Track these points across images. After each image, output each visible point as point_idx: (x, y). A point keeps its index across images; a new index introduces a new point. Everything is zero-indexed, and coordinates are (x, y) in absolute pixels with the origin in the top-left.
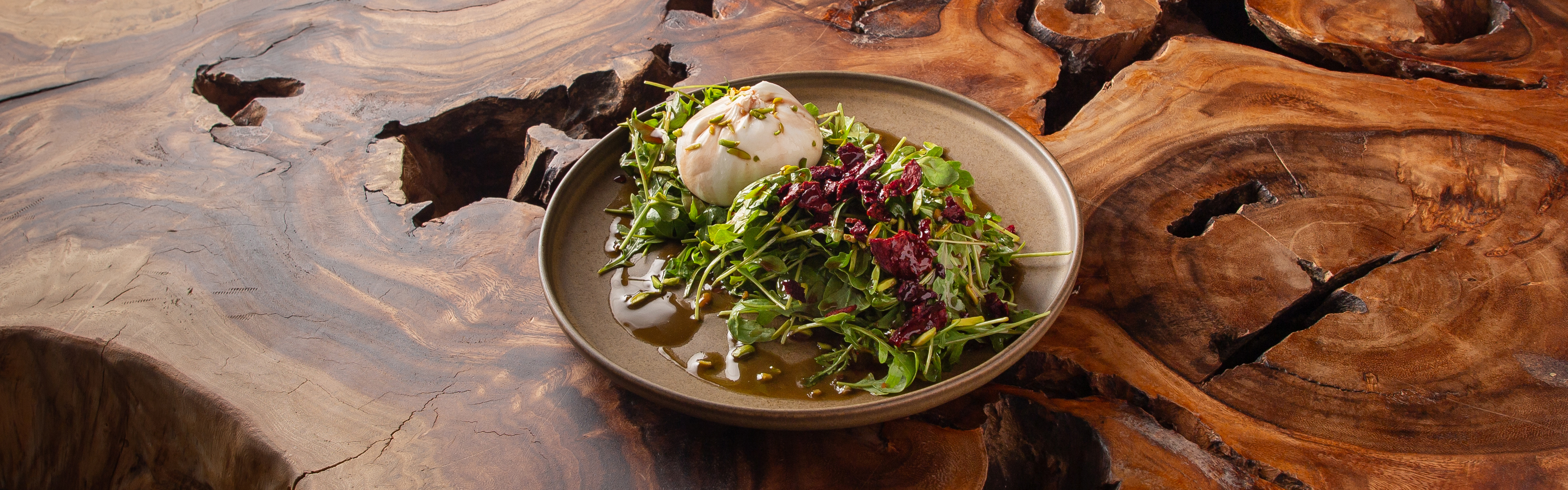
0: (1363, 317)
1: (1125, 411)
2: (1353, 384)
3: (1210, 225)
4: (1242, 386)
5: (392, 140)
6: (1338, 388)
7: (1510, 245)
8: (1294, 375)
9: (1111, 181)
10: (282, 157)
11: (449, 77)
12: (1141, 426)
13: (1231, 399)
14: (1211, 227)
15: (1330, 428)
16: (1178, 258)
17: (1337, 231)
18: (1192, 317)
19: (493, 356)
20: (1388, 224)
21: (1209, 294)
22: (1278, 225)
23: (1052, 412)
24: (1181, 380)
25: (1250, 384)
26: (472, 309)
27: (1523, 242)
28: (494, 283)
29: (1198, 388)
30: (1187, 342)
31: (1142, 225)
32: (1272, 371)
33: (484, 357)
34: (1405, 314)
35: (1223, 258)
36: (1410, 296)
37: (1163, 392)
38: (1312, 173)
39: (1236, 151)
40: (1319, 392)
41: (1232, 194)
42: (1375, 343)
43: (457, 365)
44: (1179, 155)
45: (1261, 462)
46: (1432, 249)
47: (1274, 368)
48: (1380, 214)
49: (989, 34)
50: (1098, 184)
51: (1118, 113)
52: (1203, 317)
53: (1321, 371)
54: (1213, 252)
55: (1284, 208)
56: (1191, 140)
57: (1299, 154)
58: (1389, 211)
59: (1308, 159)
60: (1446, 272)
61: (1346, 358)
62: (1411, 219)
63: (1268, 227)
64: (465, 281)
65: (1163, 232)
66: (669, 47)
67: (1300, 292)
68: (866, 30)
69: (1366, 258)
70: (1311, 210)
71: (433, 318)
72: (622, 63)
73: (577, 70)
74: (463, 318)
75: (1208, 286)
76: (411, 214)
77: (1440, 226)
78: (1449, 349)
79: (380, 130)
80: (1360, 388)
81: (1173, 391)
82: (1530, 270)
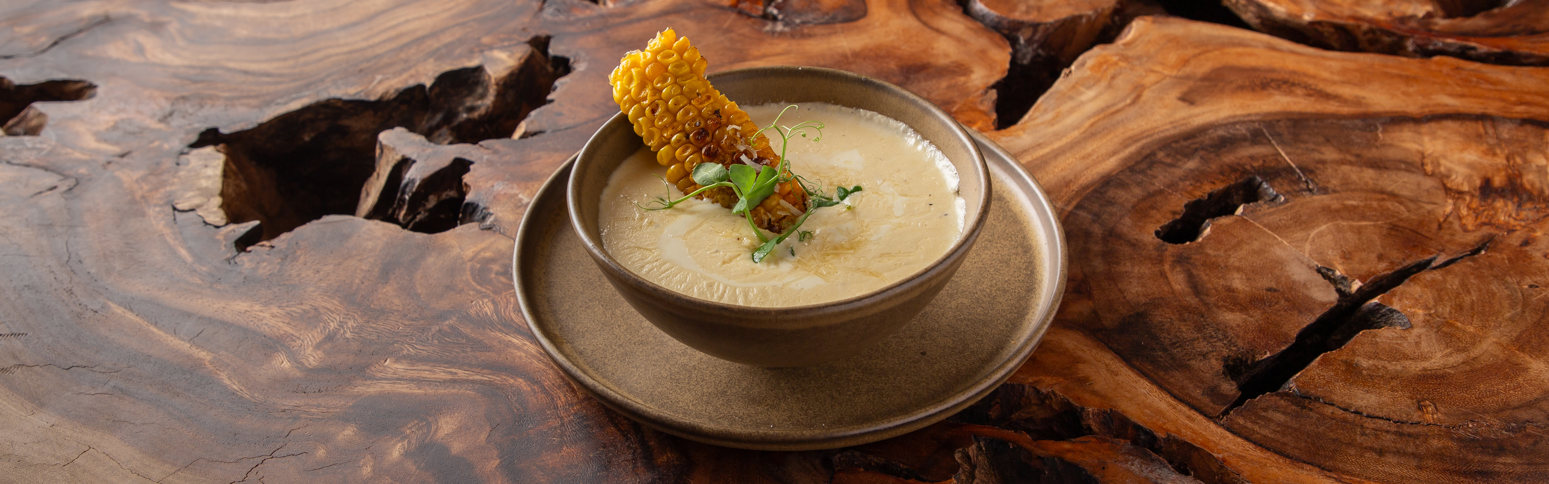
0: (1406, 334)
1: (1129, 454)
2: (1407, 415)
3: (1205, 228)
4: (1270, 420)
5: (209, 150)
6: (1389, 420)
8: (1333, 405)
9: (1084, 180)
10: (66, 173)
11: (281, 75)
12: (1151, 471)
13: (1259, 436)
14: (1207, 231)
15: (1387, 470)
16: (1173, 268)
17: (1360, 233)
18: (1198, 338)
19: (336, 408)
20: (1421, 223)
21: (1215, 309)
22: (1287, 227)
23: (1039, 457)
24: (1194, 415)
25: (1279, 417)
26: (309, 350)
28: (338, 318)
29: (1215, 423)
30: (1195, 368)
31: (1125, 230)
32: (1304, 400)
33: (325, 410)
34: (1457, 328)
35: (1226, 266)
36: (1460, 308)
37: (1173, 429)
38: (1320, 166)
39: (1226, 143)
40: (1366, 425)
41: (1226, 194)
42: (1426, 364)
43: (290, 420)
44: (1160, 149)
46: (1477, 251)
47: (1306, 397)
48: (1409, 211)
49: (924, 18)
50: (1067, 184)
51: (1082, 103)
52: (1212, 337)
53: (1366, 399)
54: (1213, 259)
55: (1292, 207)
56: (1172, 132)
57: (1302, 146)
58: (1420, 208)
59: (1314, 150)
60: (1500, 278)
61: (1394, 383)
62: (1447, 217)
63: (1276, 229)
64: (301, 317)
65: (1150, 238)
66: (548, 39)
67: (1324, 304)
68: (780, 17)
69: (1400, 264)
70: (1325, 209)
71: (260, 363)
72: (492, 57)
73: (439, 65)
74: (298, 362)
75: (1213, 300)
76: (233, 236)
77: (1484, 224)
78: (1519, 370)
79: (194, 139)
80: (1416, 419)
81: (1186, 428)
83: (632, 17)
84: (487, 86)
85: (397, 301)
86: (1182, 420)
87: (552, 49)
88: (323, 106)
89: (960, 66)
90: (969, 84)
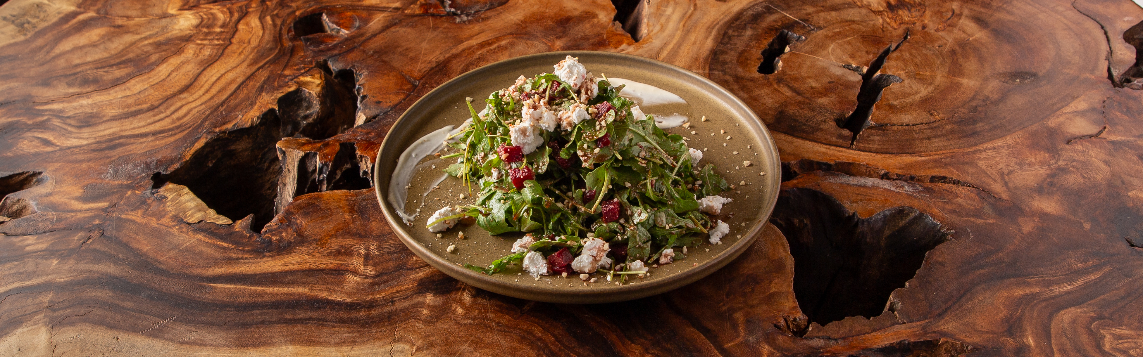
0: (903, 84)
1: (825, 175)
2: (928, 119)
3: (778, 62)
4: (874, 141)
5: (169, 186)
6: (922, 124)
7: (945, 22)
8: (895, 125)
10: (87, 227)
11: (170, 130)
12: (840, 180)
13: (874, 149)
14: (780, 63)
15: (936, 145)
16: (779, 86)
17: (850, 44)
19: (409, 289)
20: (873, 31)
21: (813, 99)
22: (816, 51)
24: (841, 149)
25: (877, 138)
26: (362, 267)
27: (949, 19)
28: (361, 247)
29: (852, 149)
30: (825, 128)
31: (742, 74)
32: (881, 127)
34: (922, 75)
35: (802, 78)
36: (916, 65)
37: (835, 158)
38: (809, 16)
39: (756, 18)
40: (915, 129)
41: (775, 43)
42: (921, 95)
44: (728, 29)
45: (917, 174)
46: (905, 38)
47: (882, 126)
48: (864, 27)
50: (696, 59)
51: (669, 17)
52: (821, 112)
53: (907, 118)
54: (793, 76)
55: (811, 40)
56: (727, 19)
57: (794, 9)
58: (868, 24)
59: (800, 9)
60: (924, 46)
61: (914, 107)
62: (883, 25)
63: (812, 53)
64: (338, 253)
65: (757, 75)
66: (326, 62)
67: (858, 82)
68: (459, 12)
69: (877, 53)
70: (827, 37)
71: (341, 283)
72: (302, 81)
73: (272, 95)
74: (363, 275)
75: (808, 95)
76: (246, 227)
77: (900, 24)
78: (958, 85)
79: (151, 182)
80: (933, 120)
81: (841, 156)
82: (964, 32)
84: (310, 100)
86: (837, 153)
87: (334, 66)
88: (215, 140)
89: (587, 13)
90: (602, 22)
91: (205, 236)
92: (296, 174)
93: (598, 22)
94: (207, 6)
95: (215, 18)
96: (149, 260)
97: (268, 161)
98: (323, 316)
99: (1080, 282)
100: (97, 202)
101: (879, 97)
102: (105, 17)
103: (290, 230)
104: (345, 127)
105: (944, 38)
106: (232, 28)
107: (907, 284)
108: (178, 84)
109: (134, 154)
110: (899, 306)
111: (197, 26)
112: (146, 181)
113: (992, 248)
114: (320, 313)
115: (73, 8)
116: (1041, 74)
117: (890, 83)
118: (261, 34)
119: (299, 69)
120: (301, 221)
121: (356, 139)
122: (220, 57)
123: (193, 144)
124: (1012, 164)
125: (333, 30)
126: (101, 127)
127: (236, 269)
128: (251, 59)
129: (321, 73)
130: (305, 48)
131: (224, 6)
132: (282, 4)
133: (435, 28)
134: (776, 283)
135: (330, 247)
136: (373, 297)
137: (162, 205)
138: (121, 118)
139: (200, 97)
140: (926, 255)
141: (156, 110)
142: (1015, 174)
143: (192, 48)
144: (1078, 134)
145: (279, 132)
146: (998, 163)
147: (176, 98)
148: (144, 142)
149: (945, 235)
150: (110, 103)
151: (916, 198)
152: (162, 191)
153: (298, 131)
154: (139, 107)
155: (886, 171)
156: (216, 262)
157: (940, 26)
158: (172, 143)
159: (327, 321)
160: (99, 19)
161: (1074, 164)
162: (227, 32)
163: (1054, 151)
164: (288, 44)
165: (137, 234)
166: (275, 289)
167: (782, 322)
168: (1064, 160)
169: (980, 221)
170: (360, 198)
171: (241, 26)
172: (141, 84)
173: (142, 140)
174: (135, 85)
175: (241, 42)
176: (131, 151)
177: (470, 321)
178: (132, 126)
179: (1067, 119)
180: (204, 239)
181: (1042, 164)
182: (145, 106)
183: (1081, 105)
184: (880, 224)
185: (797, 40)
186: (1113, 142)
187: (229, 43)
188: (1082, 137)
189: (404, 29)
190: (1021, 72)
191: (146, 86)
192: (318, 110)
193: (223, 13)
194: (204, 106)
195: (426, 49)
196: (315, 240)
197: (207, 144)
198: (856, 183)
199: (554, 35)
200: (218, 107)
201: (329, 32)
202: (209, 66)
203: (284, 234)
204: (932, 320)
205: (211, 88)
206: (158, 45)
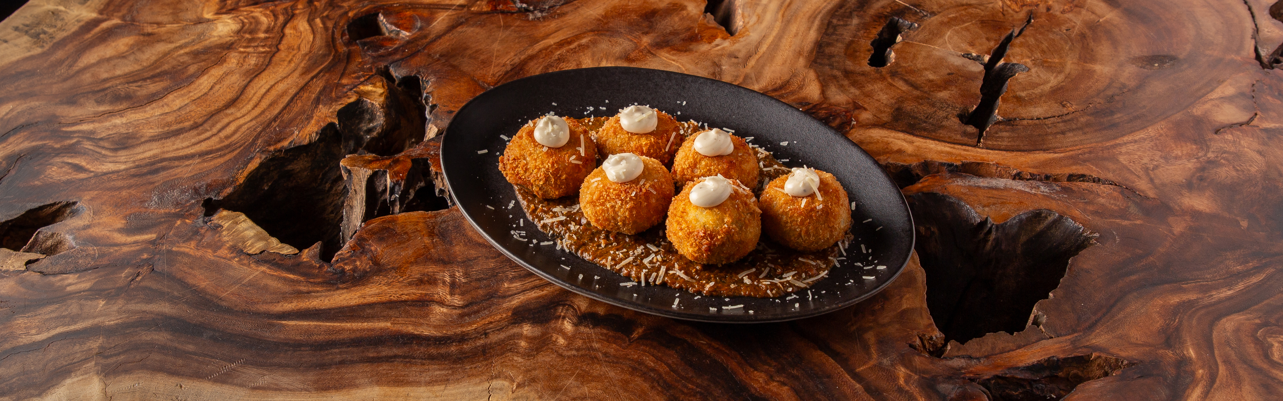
0: (1029, 73)
1: (951, 177)
2: (1061, 111)
3: (889, 54)
4: (1002, 137)
5: (223, 213)
6: (1055, 117)
7: (1071, 3)
8: (1024, 119)
10: (134, 262)
12: (969, 182)
13: (1004, 146)
14: (893, 55)
15: (1072, 139)
16: (894, 80)
17: (968, 30)
18: (936, 111)
19: (503, 319)
20: (993, 15)
21: (932, 93)
22: (931, 39)
24: (967, 148)
25: (1005, 134)
26: (449, 297)
28: (446, 274)
29: (979, 148)
30: (948, 125)
31: (852, 68)
32: (1009, 122)
34: (1050, 62)
35: (919, 70)
36: (1043, 52)
37: (961, 158)
39: (863, 4)
40: (1047, 123)
41: (884, 33)
42: (1050, 85)
44: (831, 18)
45: (1053, 173)
46: (1029, 21)
47: (1010, 120)
48: (983, 11)
51: (765, 7)
52: (942, 107)
53: (1037, 111)
54: (908, 68)
55: (925, 27)
56: (829, 7)
58: (986, 7)
60: (1050, 30)
61: (1043, 99)
62: (1003, 8)
63: (926, 42)
64: (420, 282)
65: (868, 68)
66: (387, 68)
67: (980, 73)
68: (531, 8)
69: (999, 39)
70: (942, 23)
71: (426, 315)
72: (362, 91)
73: (330, 108)
74: (450, 306)
75: (926, 89)
76: (314, 256)
77: (1022, 6)
78: (1091, 73)
79: (203, 210)
80: (1066, 112)
81: (967, 155)
82: (1093, 13)
83: (432, 36)
84: (372, 111)
85: (472, 252)
86: (963, 153)
87: (397, 73)
88: (271, 160)
89: (675, 5)
90: (691, 14)
91: (269, 268)
92: (364, 194)
93: (688, 14)
94: (248, 8)
95: (257, 22)
96: (208, 297)
97: (329, 182)
98: (409, 352)
99: (1241, 286)
100: (143, 234)
101: (1005, 88)
102: (132, 24)
103: (364, 258)
104: (413, 140)
105: (1071, 20)
106: (278, 32)
107: (1051, 294)
108: (223, 98)
109: (180, 178)
110: (1044, 319)
111: (238, 32)
112: (197, 208)
113: (1141, 252)
114: (406, 349)
115: (94, 15)
116: (1181, 57)
117: (1015, 73)
118: (311, 39)
119: (359, 78)
120: (376, 248)
121: (429, 154)
122: (267, 66)
123: (246, 164)
124: (1157, 158)
125: (392, 31)
126: (139, 149)
127: (308, 303)
128: (303, 68)
129: (382, 81)
130: (362, 53)
131: (267, 8)
132: (332, 4)
133: (507, 27)
134: (907, 299)
135: (411, 275)
136: (464, 330)
137: (218, 235)
138: (161, 139)
139: (249, 112)
140: (1070, 261)
141: (201, 128)
142: (1160, 170)
143: (234, 57)
144: (1226, 122)
145: (341, 149)
146: (1141, 158)
147: (222, 114)
148: (190, 165)
149: (1087, 239)
150: (148, 122)
151: (1054, 199)
152: (215, 218)
153: (361, 147)
154: (181, 126)
155: (1019, 170)
156: (285, 297)
157: (1066, 7)
158: (222, 164)
159: (414, 358)
160: (125, 26)
161: (1224, 155)
162: (273, 38)
163: (1201, 142)
164: (343, 49)
165: (192, 268)
166: (353, 324)
167: (918, 342)
168: (1213, 152)
169: (1125, 223)
170: (439, 219)
171: (288, 31)
172: (181, 99)
173: (187, 163)
174: (174, 101)
175: (290, 48)
176: (176, 175)
177: (574, 352)
178: (175, 147)
179: (1214, 106)
180: (268, 271)
181: (1189, 156)
182: (187, 124)
183: (1228, 90)
184: (1015, 229)
185: (909, 28)
186: (1266, 130)
187: (276, 50)
188: (1231, 126)
189: (472, 29)
190: (1159, 56)
191: (186, 102)
192: (382, 122)
193: (266, 16)
194: (254, 122)
195: (498, 51)
196: (393, 268)
197: (261, 165)
198: (986, 185)
199: (640, 30)
200: (271, 123)
201: (387, 34)
202: (256, 76)
203: (358, 263)
204: (1081, 334)
205: (260, 101)
206: (196, 55)
